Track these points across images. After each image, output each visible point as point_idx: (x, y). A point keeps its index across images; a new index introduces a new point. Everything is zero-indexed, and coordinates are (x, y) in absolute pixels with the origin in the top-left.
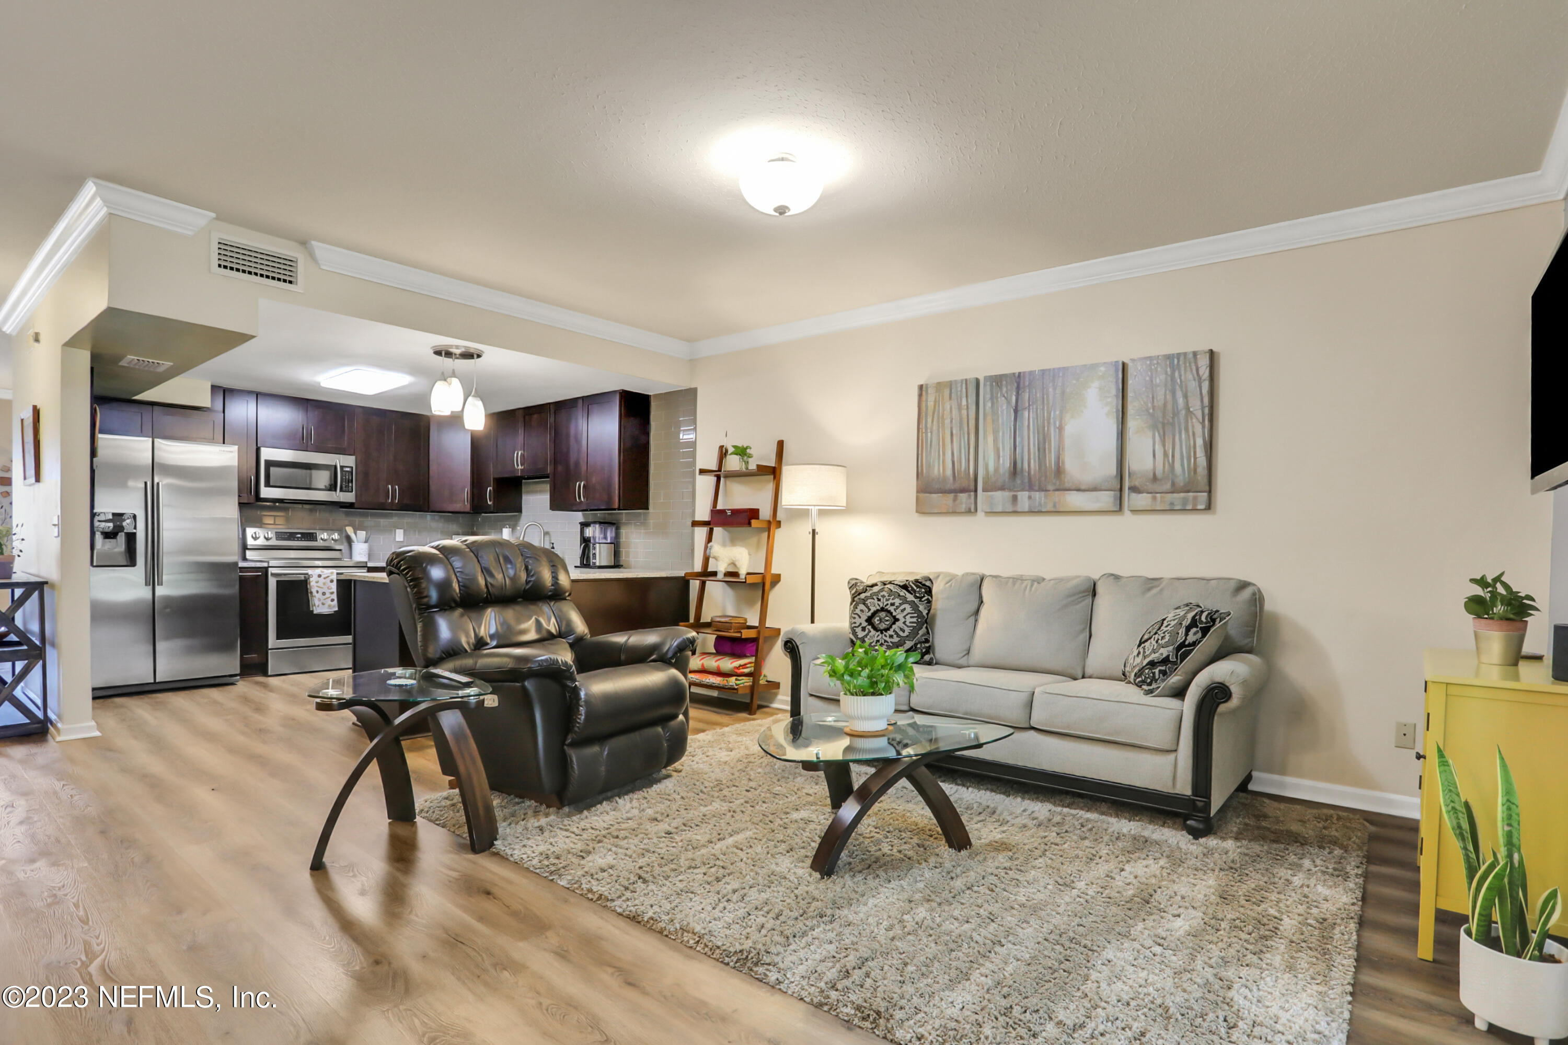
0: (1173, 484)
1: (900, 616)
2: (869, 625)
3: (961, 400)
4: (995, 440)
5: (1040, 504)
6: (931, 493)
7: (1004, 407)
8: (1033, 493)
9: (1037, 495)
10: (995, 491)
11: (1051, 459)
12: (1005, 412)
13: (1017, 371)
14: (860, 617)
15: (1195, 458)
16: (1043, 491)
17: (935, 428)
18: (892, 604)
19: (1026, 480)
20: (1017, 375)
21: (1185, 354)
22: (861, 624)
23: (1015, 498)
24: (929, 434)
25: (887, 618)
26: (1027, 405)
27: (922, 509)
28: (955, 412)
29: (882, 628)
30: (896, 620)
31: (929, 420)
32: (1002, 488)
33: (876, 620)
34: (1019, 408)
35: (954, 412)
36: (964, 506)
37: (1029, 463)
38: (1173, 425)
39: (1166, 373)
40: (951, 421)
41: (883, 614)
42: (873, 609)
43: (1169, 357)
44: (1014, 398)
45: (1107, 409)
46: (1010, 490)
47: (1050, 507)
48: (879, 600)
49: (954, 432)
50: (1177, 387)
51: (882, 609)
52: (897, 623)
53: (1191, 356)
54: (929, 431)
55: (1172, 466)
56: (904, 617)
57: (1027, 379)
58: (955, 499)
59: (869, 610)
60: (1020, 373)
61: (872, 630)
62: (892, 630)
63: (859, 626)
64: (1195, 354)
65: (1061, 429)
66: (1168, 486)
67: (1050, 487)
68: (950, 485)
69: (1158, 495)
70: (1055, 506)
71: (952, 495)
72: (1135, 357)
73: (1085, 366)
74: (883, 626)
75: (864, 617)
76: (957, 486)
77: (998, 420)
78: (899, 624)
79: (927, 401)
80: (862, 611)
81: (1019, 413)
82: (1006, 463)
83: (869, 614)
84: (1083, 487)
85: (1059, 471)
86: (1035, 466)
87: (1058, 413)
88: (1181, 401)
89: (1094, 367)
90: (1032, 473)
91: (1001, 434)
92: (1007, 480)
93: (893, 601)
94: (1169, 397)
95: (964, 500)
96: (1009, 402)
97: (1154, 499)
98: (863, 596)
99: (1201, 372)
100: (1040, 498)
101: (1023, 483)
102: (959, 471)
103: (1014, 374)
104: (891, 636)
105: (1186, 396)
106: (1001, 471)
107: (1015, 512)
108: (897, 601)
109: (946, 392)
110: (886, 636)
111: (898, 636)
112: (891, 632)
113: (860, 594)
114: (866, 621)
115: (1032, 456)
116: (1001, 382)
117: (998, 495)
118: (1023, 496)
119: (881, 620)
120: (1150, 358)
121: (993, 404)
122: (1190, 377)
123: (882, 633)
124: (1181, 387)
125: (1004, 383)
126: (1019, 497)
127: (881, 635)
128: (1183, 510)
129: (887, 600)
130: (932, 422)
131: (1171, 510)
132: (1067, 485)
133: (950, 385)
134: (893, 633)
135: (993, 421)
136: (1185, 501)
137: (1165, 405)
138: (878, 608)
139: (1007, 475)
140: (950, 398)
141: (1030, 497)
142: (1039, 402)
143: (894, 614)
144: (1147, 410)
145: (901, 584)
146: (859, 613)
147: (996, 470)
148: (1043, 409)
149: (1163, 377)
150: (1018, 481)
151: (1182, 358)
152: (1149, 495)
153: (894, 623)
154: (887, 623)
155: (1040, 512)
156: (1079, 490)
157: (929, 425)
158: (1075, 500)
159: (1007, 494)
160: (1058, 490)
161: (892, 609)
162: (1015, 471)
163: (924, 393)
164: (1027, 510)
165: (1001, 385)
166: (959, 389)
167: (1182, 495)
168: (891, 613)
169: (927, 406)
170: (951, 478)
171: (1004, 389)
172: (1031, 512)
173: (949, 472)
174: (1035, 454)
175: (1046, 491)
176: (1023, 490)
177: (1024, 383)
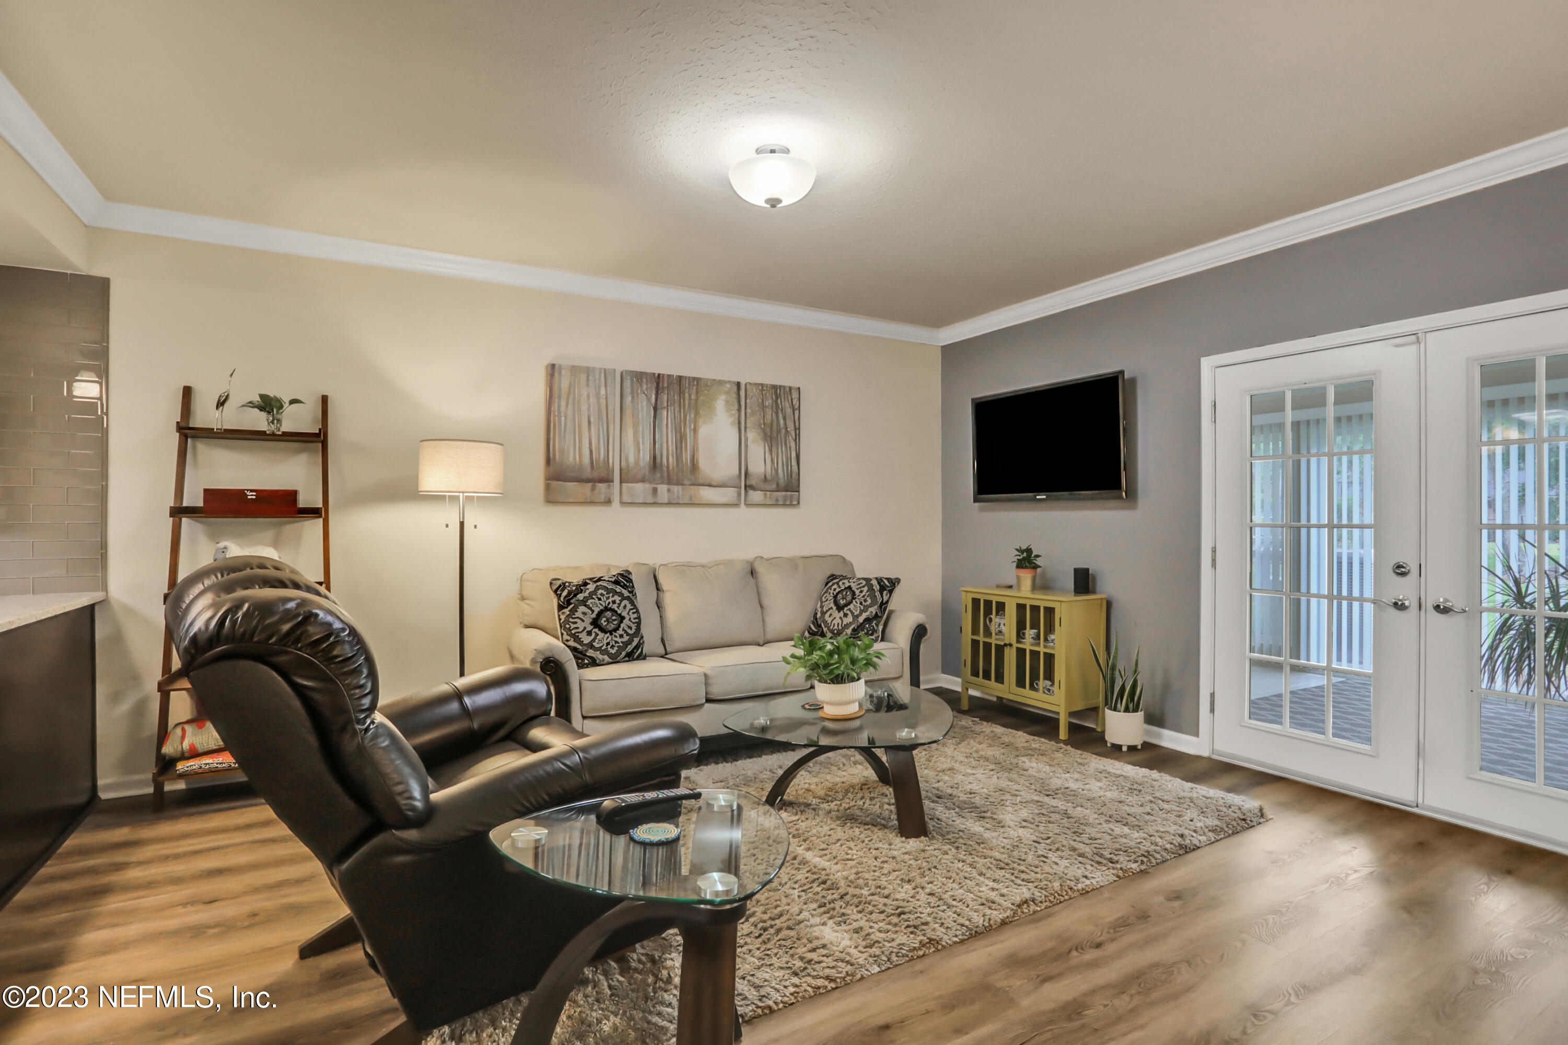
0: (778, 485)
1: (624, 614)
2: (595, 627)
3: (599, 389)
4: (636, 434)
5: (678, 497)
6: (565, 481)
7: (645, 404)
8: (671, 487)
9: (675, 488)
10: (636, 482)
11: (686, 457)
12: (645, 408)
13: (657, 372)
14: (583, 621)
15: (791, 466)
16: (680, 485)
17: (570, 412)
18: (614, 602)
19: (665, 474)
20: (656, 375)
21: (784, 387)
22: (585, 628)
23: (655, 491)
24: (563, 418)
25: (614, 618)
26: (665, 405)
27: (551, 499)
28: (593, 400)
29: (610, 629)
30: (623, 618)
31: (563, 403)
32: (643, 480)
33: (603, 622)
34: (659, 407)
35: (591, 400)
36: (603, 496)
37: (668, 458)
38: (777, 439)
39: (772, 399)
40: (589, 409)
41: (609, 614)
42: (597, 610)
43: (775, 387)
44: (653, 397)
45: (732, 419)
46: (650, 483)
47: (687, 501)
48: (600, 599)
49: (592, 420)
50: (780, 412)
51: (606, 609)
52: (624, 621)
53: (788, 389)
54: (563, 414)
55: (777, 471)
56: (628, 614)
57: (666, 381)
58: (593, 489)
59: (593, 611)
60: (659, 375)
61: (599, 633)
62: (621, 629)
63: (583, 631)
64: (790, 388)
65: (695, 431)
66: (774, 486)
67: (686, 482)
68: (587, 473)
69: (768, 493)
70: (691, 499)
71: (590, 485)
72: (752, 382)
73: (714, 380)
74: (612, 627)
75: (588, 620)
76: (596, 475)
77: (638, 415)
78: (626, 621)
79: (560, 382)
80: (584, 614)
81: (658, 411)
82: (646, 457)
83: (594, 616)
84: (714, 483)
85: (694, 467)
86: (673, 462)
87: (693, 416)
88: (782, 422)
89: (721, 382)
90: (671, 467)
91: (641, 428)
92: (647, 473)
93: (613, 599)
94: (774, 417)
95: (603, 491)
96: (649, 400)
97: (765, 495)
98: (581, 597)
99: (794, 403)
100: (678, 492)
101: (662, 477)
102: (598, 461)
103: (654, 374)
104: (621, 636)
105: (785, 419)
106: (642, 464)
107: (655, 504)
108: (617, 599)
109: (583, 377)
110: (616, 637)
111: (628, 634)
112: (620, 632)
113: (575, 595)
114: (591, 624)
115: (670, 453)
116: (642, 379)
117: (639, 487)
118: (663, 488)
119: (608, 621)
120: (762, 385)
121: (633, 398)
122: (787, 405)
123: (611, 634)
124: (782, 410)
125: (644, 380)
126: (659, 490)
127: (610, 637)
128: (784, 505)
129: (608, 598)
130: (567, 405)
131: (776, 505)
132: (701, 481)
133: (588, 371)
134: (623, 633)
135: (633, 416)
136: (785, 498)
137: (772, 423)
138: (602, 608)
139: (647, 468)
140: (588, 385)
141: (669, 490)
142: (677, 405)
143: (619, 612)
144: (760, 425)
145: (613, 580)
146: (581, 616)
147: (637, 462)
148: (680, 411)
149: (770, 401)
150: (658, 475)
151: (782, 389)
152: (762, 493)
153: (621, 622)
154: (615, 622)
155: (678, 504)
156: (710, 485)
157: (563, 408)
158: (707, 494)
159: (648, 486)
160: (693, 485)
161: (615, 607)
162: (655, 464)
163: (556, 374)
164: (666, 501)
165: (642, 381)
166: (597, 377)
167: (784, 493)
168: (616, 612)
169: (560, 388)
170: (589, 467)
171: (645, 387)
172: (669, 504)
173: (586, 461)
174: (672, 451)
175: (683, 485)
176: (662, 483)
177: (663, 384)
